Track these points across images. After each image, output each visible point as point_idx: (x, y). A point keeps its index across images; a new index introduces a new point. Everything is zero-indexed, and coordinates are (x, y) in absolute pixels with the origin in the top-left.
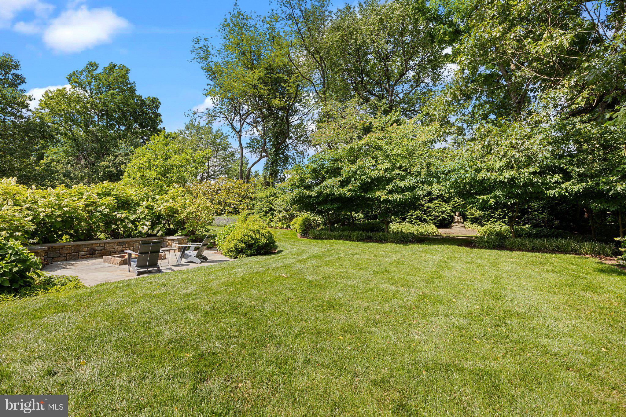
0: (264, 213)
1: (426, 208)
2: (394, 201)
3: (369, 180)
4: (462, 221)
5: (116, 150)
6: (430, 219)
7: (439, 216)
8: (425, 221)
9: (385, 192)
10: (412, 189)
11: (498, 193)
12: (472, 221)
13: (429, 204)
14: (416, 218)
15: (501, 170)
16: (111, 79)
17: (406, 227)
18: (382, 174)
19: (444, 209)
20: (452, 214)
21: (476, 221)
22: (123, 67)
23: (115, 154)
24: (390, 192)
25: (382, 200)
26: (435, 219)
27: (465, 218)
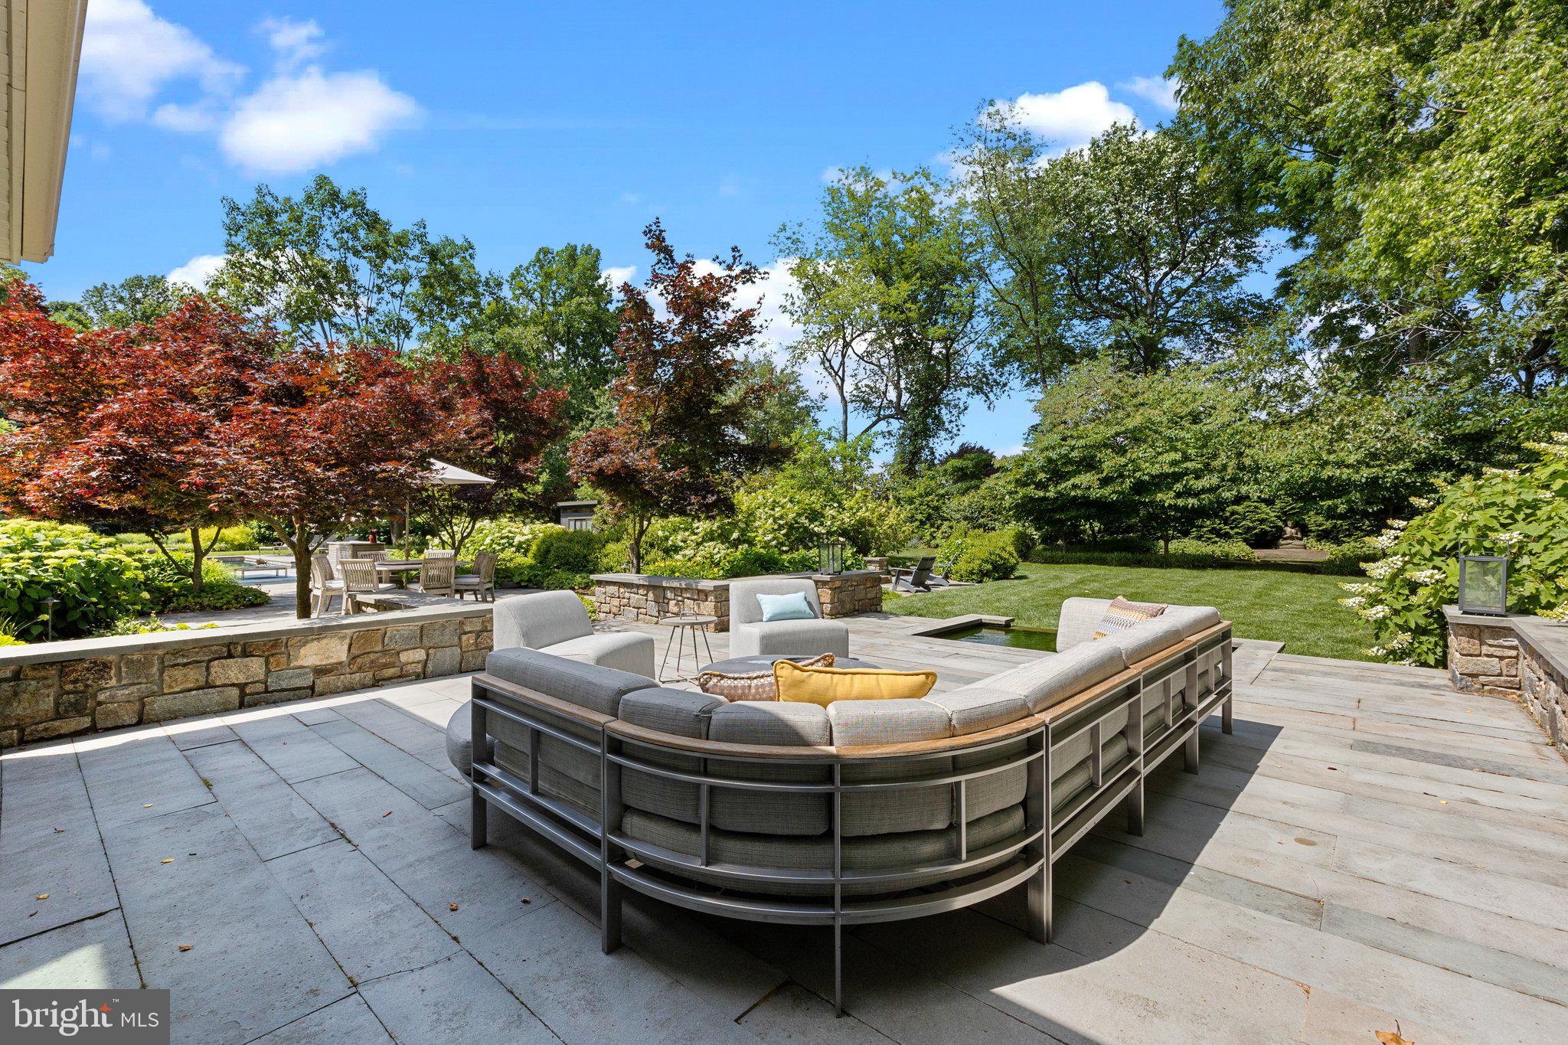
0: (917, 523)
1: (1228, 514)
2: (1185, 508)
3: (1147, 478)
4: (1299, 535)
5: (590, 409)
6: (1237, 533)
7: (1255, 528)
8: (1227, 536)
9: (1172, 494)
10: (1212, 490)
11: (1355, 496)
12: (1318, 536)
13: (1235, 507)
14: (1211, 531)
15: (1356, 467)
16: (575, 277)
17: (1189, 546)
18: (1167, 469)
19: (1264, 516)
20: (1280, 524)
21: (1324, 536)
22: (587, 251)
23: (591, 416)
24: (1179, 495)
25: (1166, 505)
26: (1246, 533)
27: (1304, 530)
